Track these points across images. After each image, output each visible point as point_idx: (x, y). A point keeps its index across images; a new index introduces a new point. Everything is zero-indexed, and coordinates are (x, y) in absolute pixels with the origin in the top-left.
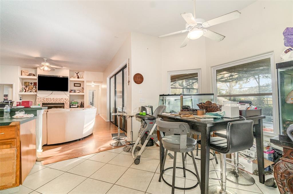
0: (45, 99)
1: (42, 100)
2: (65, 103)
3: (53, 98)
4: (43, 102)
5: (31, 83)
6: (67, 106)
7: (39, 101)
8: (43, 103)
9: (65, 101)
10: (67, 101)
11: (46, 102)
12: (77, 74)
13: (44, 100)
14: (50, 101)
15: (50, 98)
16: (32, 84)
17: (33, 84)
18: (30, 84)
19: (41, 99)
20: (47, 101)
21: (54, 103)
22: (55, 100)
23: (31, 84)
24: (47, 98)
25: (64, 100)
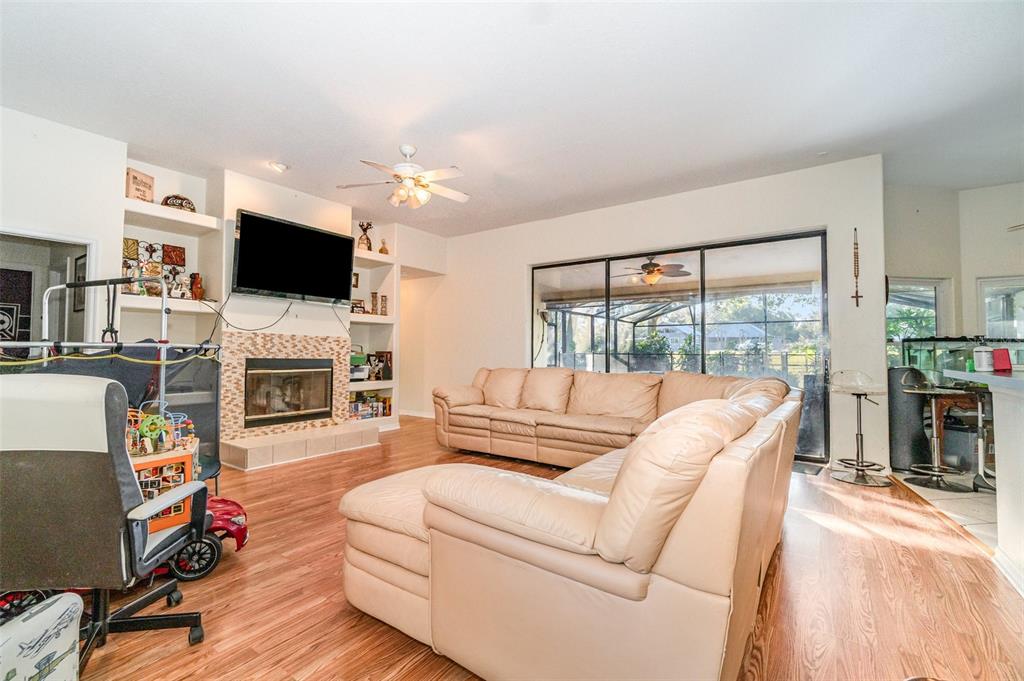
0: (259, 340)
1: (248, 344)
2: (335, 362)
3: (290, 334)
4: (250, 352)
5: (151, 250)
6: (344, 373)
7: (234, 347)
8: (247, 359)
9: (336, 348)
10: (343, 352)
11: (263, 355)
12: (365, 230)
13: (254, 344)
14: (280, 351)
15: (280, 336)
16: (154, 251)
17: (160, 253)
18: (141, 251)
19: (241, 340)
20: (268, 350)
21: (295, 357)
22: (300, 346)
23: (147, 255)
24: (268, 332)
25: (333, 345)
